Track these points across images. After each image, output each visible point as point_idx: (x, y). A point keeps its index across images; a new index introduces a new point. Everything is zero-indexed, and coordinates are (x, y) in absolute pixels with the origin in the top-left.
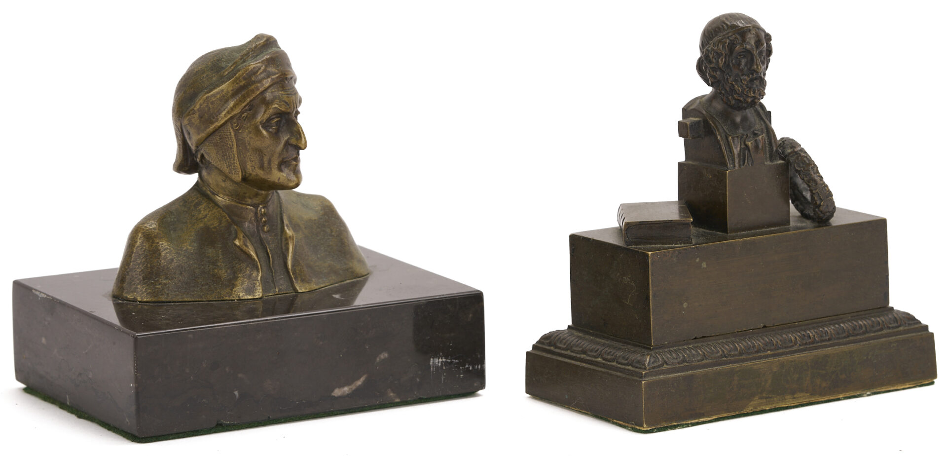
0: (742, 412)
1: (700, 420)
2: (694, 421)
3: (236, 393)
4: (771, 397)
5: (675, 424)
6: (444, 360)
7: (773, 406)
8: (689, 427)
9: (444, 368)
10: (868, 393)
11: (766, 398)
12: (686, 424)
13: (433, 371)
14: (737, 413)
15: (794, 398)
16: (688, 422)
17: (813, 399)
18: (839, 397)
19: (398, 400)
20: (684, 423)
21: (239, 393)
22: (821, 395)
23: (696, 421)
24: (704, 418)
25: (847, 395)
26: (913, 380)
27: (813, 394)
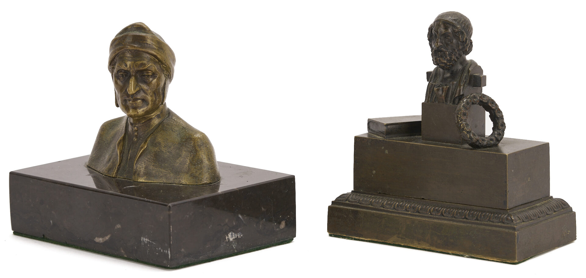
0: (386, 242)
1: (360, 238)
2: (356, 238)
3: (51, 221)
4: (404, 239)
5: (345, 236)
6: (148, 240)
7: (406, 244)
8: (353, 240)
9: (148, 245)
10: (467, 256)
11: (402, 238)
12: (351, 238)
13: (143, 245)
14: (383, 241)
15: (419, 244)
16: (352, 237)
17: (432, 248)
18: (449, 252)
19: (125, 256)
20: (350, 237)
21: (52, 222)
22: (437, 247)
23: (358, 238)
24: (362, 238)
25: (454, 252)
26: (499, 257)
27: (432, 245)
